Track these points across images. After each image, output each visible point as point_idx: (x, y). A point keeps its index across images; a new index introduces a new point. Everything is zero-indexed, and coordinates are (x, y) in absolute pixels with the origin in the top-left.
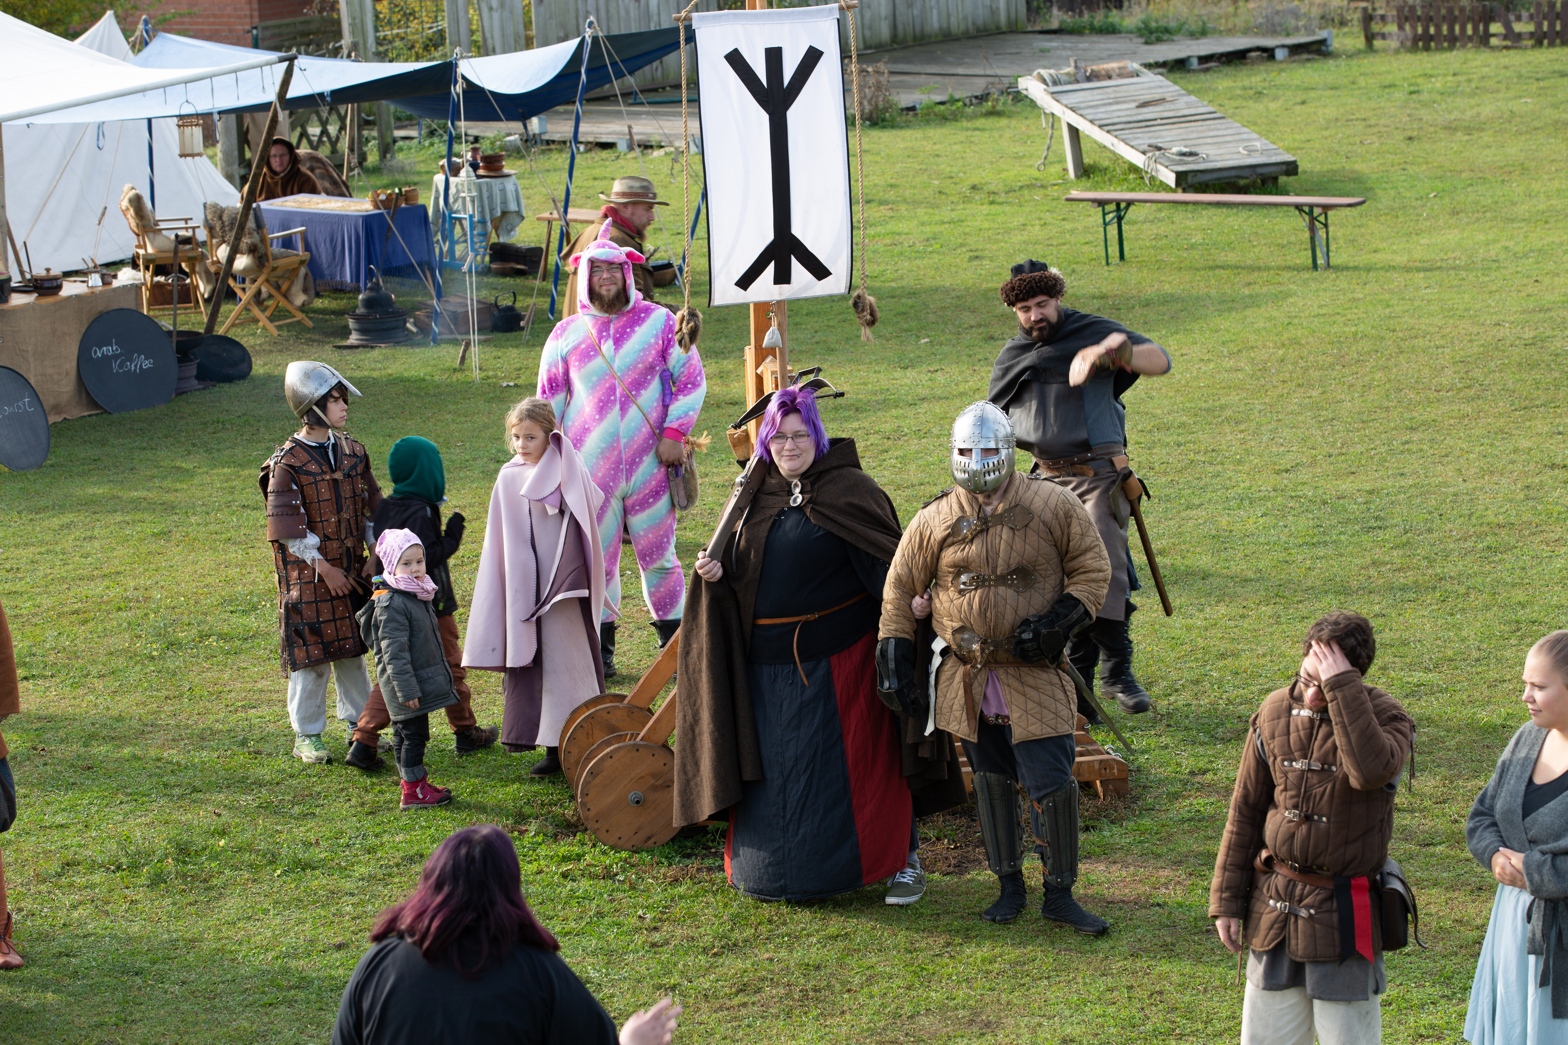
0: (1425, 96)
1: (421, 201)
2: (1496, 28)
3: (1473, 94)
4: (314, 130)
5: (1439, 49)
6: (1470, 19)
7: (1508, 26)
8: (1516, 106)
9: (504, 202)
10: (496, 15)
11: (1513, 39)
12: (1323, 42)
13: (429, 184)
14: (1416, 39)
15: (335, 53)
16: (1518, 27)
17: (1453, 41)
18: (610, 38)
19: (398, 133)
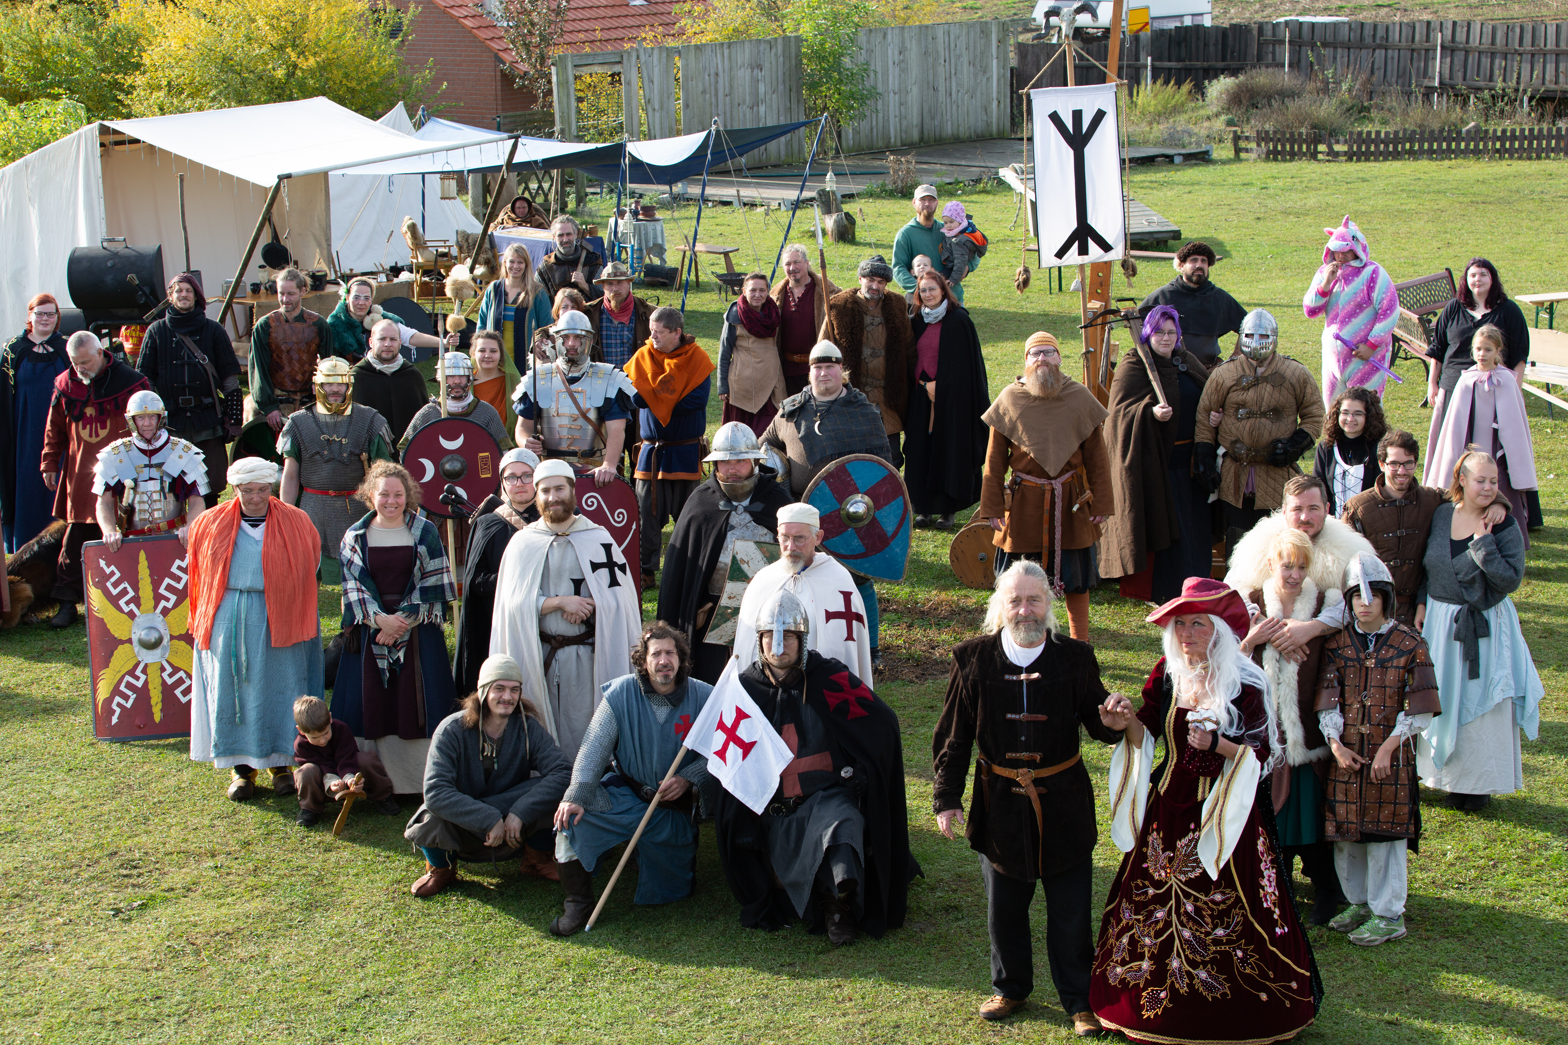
0: (1271, 191)
1: (600, 234)
2: (1322, 148)
3: (1303, 191)
4: (534, 186)
5: (1284, 160)
6: (1305, 141)
7: (1330, 147)
8: (1330, 200)
9: (655, 238)
10: (657, 114)
11: (1333, 155)
12: (1206, 153)
13: (606, 225)
14: (1268, 153)
15: (550, 136)
16: (1337, 148)
17: (1293, 156)
18: (729, 133)
19: (589, 190)
